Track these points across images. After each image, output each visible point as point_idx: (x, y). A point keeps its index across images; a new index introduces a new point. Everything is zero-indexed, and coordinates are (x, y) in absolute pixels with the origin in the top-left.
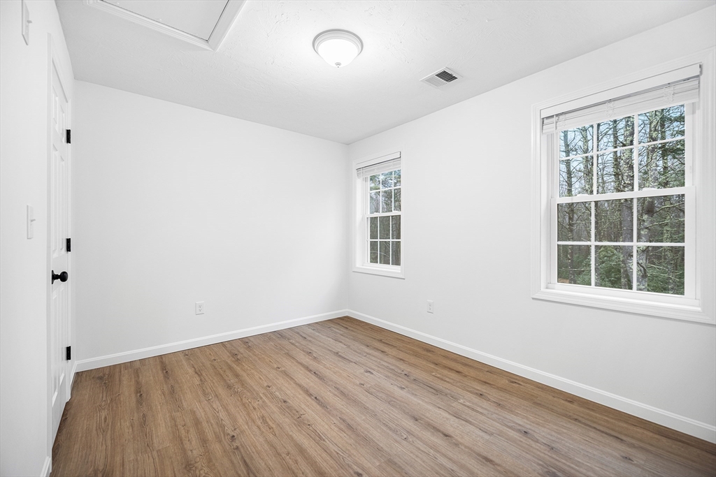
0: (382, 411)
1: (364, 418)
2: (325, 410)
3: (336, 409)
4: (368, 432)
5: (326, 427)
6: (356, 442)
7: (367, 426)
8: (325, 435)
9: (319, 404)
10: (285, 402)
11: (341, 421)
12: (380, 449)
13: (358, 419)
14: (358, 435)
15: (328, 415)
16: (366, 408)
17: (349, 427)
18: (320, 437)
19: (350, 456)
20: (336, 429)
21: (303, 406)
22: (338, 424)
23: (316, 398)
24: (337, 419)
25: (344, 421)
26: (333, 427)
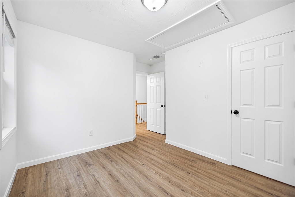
0: (131, 185)
1: (141, 181)
2: (159, 186)
3: (154, 186)
4: (139, 175)
5: (156, 177)
6: (144, 172)
7: (139, 178)
8: (156, 174)
9: (164, 189)
10: (183, 191)
11: (151, 180)
12: (136, 170)
13: (143, 181)
14: (143, 174)
15: (157, 183)
16: (139, 187)
17: (147, 177)
18: (157, 173)
19: (146, 168)
20: (152, 176)
21: (171, 188)
22: (151, 178)
23: (168, 194)
24: (152, 181)
25: (149, 180)
26: (154, 177)
